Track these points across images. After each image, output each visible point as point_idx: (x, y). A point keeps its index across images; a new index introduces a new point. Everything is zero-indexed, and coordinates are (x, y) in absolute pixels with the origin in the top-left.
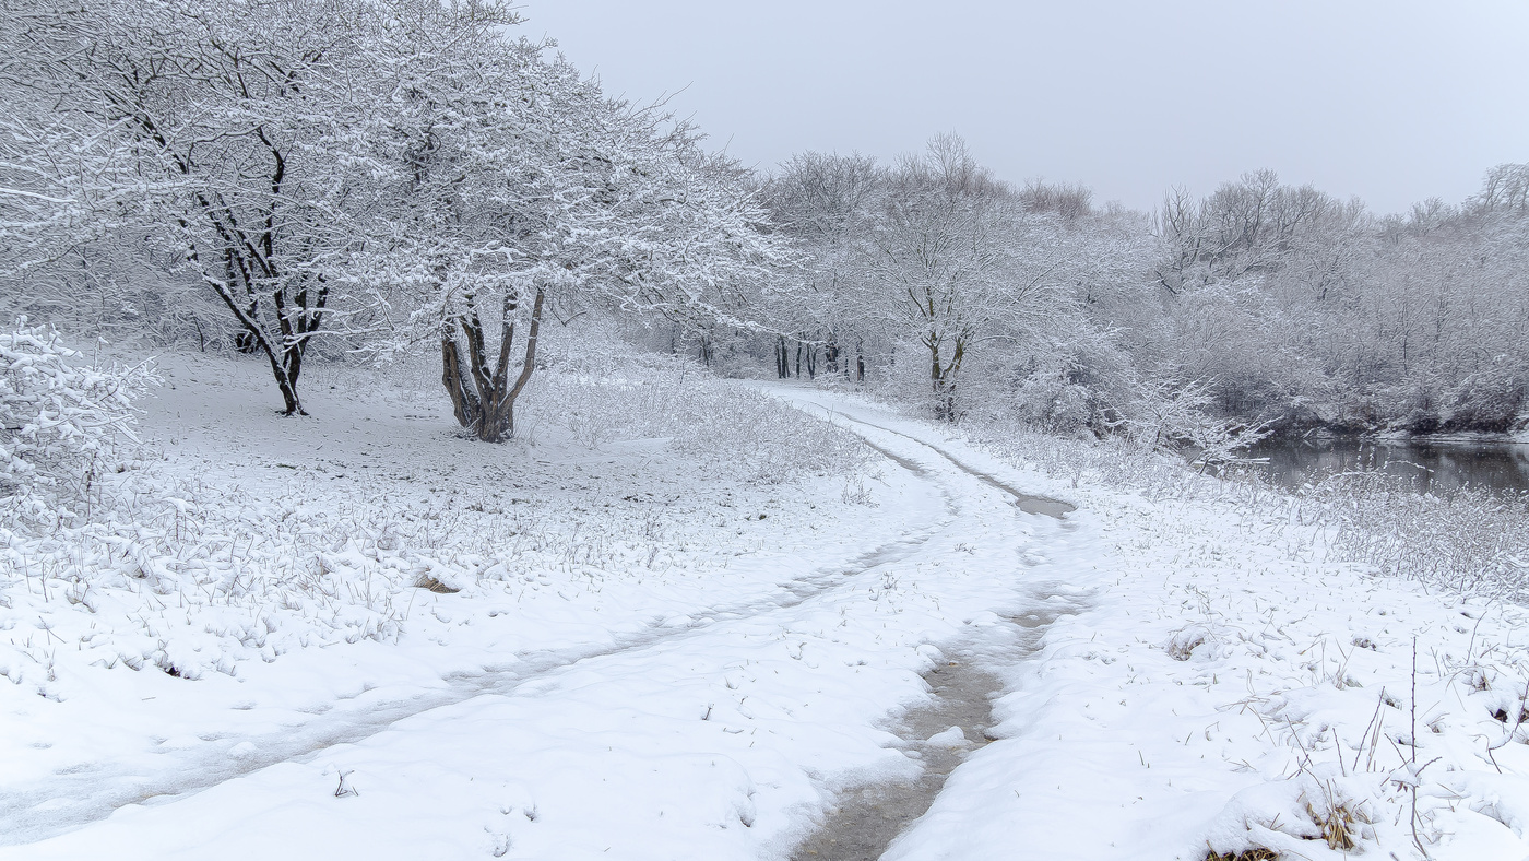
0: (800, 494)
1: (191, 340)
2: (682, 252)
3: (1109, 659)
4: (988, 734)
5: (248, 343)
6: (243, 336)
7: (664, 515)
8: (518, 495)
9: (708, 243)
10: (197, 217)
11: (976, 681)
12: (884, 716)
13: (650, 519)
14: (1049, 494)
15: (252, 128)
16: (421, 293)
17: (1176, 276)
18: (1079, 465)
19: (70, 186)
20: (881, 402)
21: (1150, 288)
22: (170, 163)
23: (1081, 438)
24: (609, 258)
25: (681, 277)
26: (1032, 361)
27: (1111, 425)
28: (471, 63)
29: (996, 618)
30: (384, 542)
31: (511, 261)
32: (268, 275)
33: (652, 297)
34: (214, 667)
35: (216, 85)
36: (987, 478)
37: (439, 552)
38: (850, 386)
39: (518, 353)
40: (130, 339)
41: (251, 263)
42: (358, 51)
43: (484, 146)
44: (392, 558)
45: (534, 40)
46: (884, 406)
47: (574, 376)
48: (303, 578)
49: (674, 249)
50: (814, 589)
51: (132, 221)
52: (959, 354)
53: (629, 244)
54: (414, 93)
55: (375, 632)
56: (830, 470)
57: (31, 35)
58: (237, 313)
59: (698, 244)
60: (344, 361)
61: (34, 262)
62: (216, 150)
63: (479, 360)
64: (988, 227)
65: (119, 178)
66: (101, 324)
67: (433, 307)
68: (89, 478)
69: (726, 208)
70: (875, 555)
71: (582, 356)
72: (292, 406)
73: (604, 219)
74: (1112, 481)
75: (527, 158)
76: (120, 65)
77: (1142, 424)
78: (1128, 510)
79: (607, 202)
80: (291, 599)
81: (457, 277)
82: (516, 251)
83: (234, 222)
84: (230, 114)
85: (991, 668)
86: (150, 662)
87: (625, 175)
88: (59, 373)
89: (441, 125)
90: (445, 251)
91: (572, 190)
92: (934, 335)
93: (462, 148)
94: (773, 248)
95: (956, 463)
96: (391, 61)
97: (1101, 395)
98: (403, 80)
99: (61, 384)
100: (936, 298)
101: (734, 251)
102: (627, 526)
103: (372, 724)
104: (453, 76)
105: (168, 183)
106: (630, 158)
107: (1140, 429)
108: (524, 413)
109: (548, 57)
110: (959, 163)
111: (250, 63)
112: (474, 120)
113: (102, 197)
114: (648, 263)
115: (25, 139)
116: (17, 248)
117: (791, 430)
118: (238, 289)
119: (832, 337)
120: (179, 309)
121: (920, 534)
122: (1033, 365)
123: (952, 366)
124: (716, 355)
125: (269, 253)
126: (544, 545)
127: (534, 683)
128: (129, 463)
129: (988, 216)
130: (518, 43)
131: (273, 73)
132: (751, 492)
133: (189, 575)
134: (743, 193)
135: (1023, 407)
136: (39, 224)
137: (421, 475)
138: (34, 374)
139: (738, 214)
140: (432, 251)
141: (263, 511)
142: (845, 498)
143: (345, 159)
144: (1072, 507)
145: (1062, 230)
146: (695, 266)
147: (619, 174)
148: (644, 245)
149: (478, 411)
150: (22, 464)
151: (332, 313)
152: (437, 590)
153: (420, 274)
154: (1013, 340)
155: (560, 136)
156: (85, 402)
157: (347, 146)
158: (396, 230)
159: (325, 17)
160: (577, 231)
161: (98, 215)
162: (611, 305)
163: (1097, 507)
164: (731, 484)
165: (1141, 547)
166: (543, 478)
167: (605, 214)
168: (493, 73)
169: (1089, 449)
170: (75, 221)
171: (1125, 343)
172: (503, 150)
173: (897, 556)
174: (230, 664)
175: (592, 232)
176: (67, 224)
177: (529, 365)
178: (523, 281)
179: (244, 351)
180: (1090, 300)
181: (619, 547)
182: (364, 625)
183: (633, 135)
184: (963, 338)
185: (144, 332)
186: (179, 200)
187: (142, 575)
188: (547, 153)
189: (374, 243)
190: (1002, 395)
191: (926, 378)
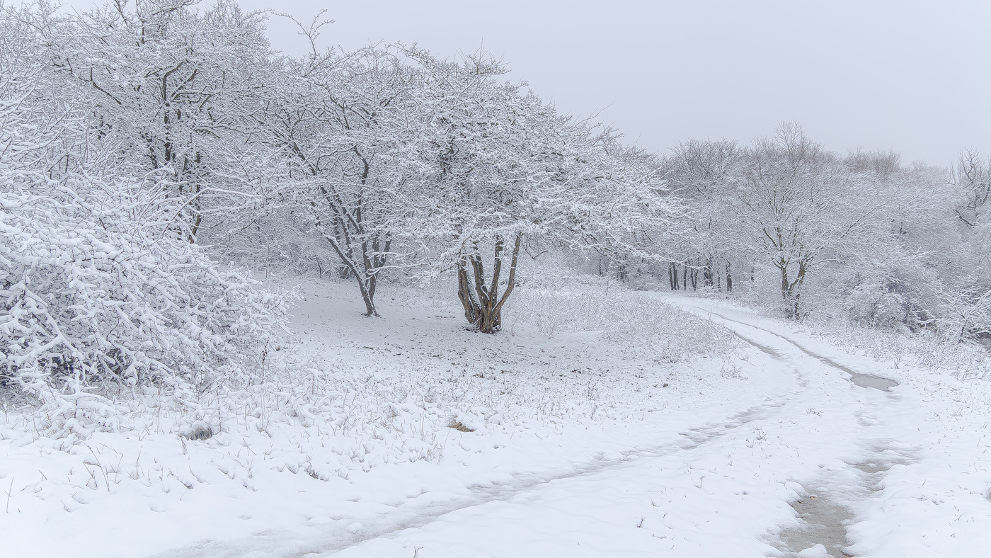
0: (690, 369)
1: (314, 271)
2: (610, 211)
3: (938, 502)
4: (845, 551)
5: (346, 273)
6: (343, 268)
7: (600, 383)
8: (505, 367)
9: (627, 204)
10: (321, 201)
11: (832, 511)
12: (765, 532)
13: (591, 386)
14: (877, 373)
15: (351, 147)
16: (448, 241)
17: (971, 212)
18: (899, 352)
19: (255, 186)
20: (745, 306)
21: (951, 222)
22: (307, 170)
23: (898, 331)
24: (562, 216)
25: (609, 227)
26: (858, 276)
27: (923, 322)
28: (477, 100)
29: (844, 465)
30: (428, 398)
31: (502, 220)
32: (358, 232)
33: (589, 240)
34: (337, 473)
35: (332, 123)
36: (826, 360)
37: (460, 404)
38: (724, 295)
39: (504, 276)
40: (282, 272)
41: (348, 225)
42: (410, 97)
43: (484, 150)
44: (433, 407)
45: (513, 83)
46: (747, 308)
47: (537, 290)
48: (383, 420)
49: (604, 208)
50: (705, 437)
51: (287, 204)
52: (802, 272)
53: (575, 207)
54: (443, 121)
55: (426, 455)
56: (711, 354)
57: (235, 101)
58: (341, 256)
59: (620, 205)
60: (399, 282)
61: (235, 229)
62: (331, 161)
63: (480, 282)
64: (821, 184)
65: (280, 179)
66: (267, 263)
67: (454, 250)
68: (264, 355)
69: (637, 181)
70: (747, 414)
71: (543, 278)
72: (370, 310)
73: (559, 192)
74: (927, 364)
75: (512, 156)
76: (281, 115)
77: (949, 322)
78: (941, 386)
79: (559, 180)
80: (378, 433)
81: (469, 231)
82: (505, 214)
83: (340, 201)
84: (340, 139)
85: (843, 502)
86: (302, 469)
87: (572, 163)
88: (250, 294)
89: (460, 139)
90: (461, 215)
91: (539, 174)
92: (783, 260)
93: (472, 152)
94: (669, 206)
95: (803, 349)
96: (430, 102)
97: (914, 301)
98: (437, 113)
99: (251, 300)
100: (784, 234)
101: (644, 208)
102: (575, 390)
103: (428, 515)
104: (467, 108)
105: (306, 181)
106: (575, 152)
107: (947, 326)
108: (507, 316)
109: (523, 92)
110: (798, 141)
111: (351, 109)
112: (479, 134)
113: (271, 191)
114: (586, 217)
115: (232, 160)
116: (226, 221)
117: (683, 326)
118: (341, 241)
119: (709, 263)
120: (309, 254)
121: (779, 400)
122: (859, 279)
123: (796, 281)
124: (629, 275)
125: (359, 220)
126: (523, 401)
127: (523, 495)
128: (282, 345)
129: (821, 176)
130: (504, 85)
131: (363, 114)
132: (657, 367)
133: (321, 414)
134: (649, 170)
135: (852, 309)
136: (238, 208)
137: (446, 354)
138: (237, 295)
139: (646, 184)
140: (453, 216)
141: (356, 376)
142: (723, 373)
143: (404, 163)
144: (895, 383)
145: (878, 183)
146: (618, 219)
147: (568, 162)
148: (585, 207)
149: (479, 313)
150: (229, 347)
151: (395, 255)
152: (461, 430)
153: (446, 230)
154: (844, 261)
155: (531, 141)
156: (264, 311)
157: (404, 155)
158: (433, 203)
159: (393, 80)
160: (542, 200)
161: (269, 201)
162: (563, 245)
163: (916, 383)
164: (642, 362)
165: (955, 415)
166: (520, 357)
167: (559, 188)
168: (489, 105)
169: (906, 340)
170: (257, 206)
171: (931, 262)
172: (497, 152)
173: (763, 415)
174: (345, 472)
175: (552, 200)
176: (252, 207)
177: (511, 283)
178: (508, 233)
179: (343, 278)
180: (903, 232)
181: (570, 403)
182: (420, 451)
183: (576, 137)
184: (805, 261)
185: (289, 267)
186: (312, 191)
187: (295, 415)
188: (523, 152)
189: (420, 212)
190: (835, 301)
191: (778, 289)
